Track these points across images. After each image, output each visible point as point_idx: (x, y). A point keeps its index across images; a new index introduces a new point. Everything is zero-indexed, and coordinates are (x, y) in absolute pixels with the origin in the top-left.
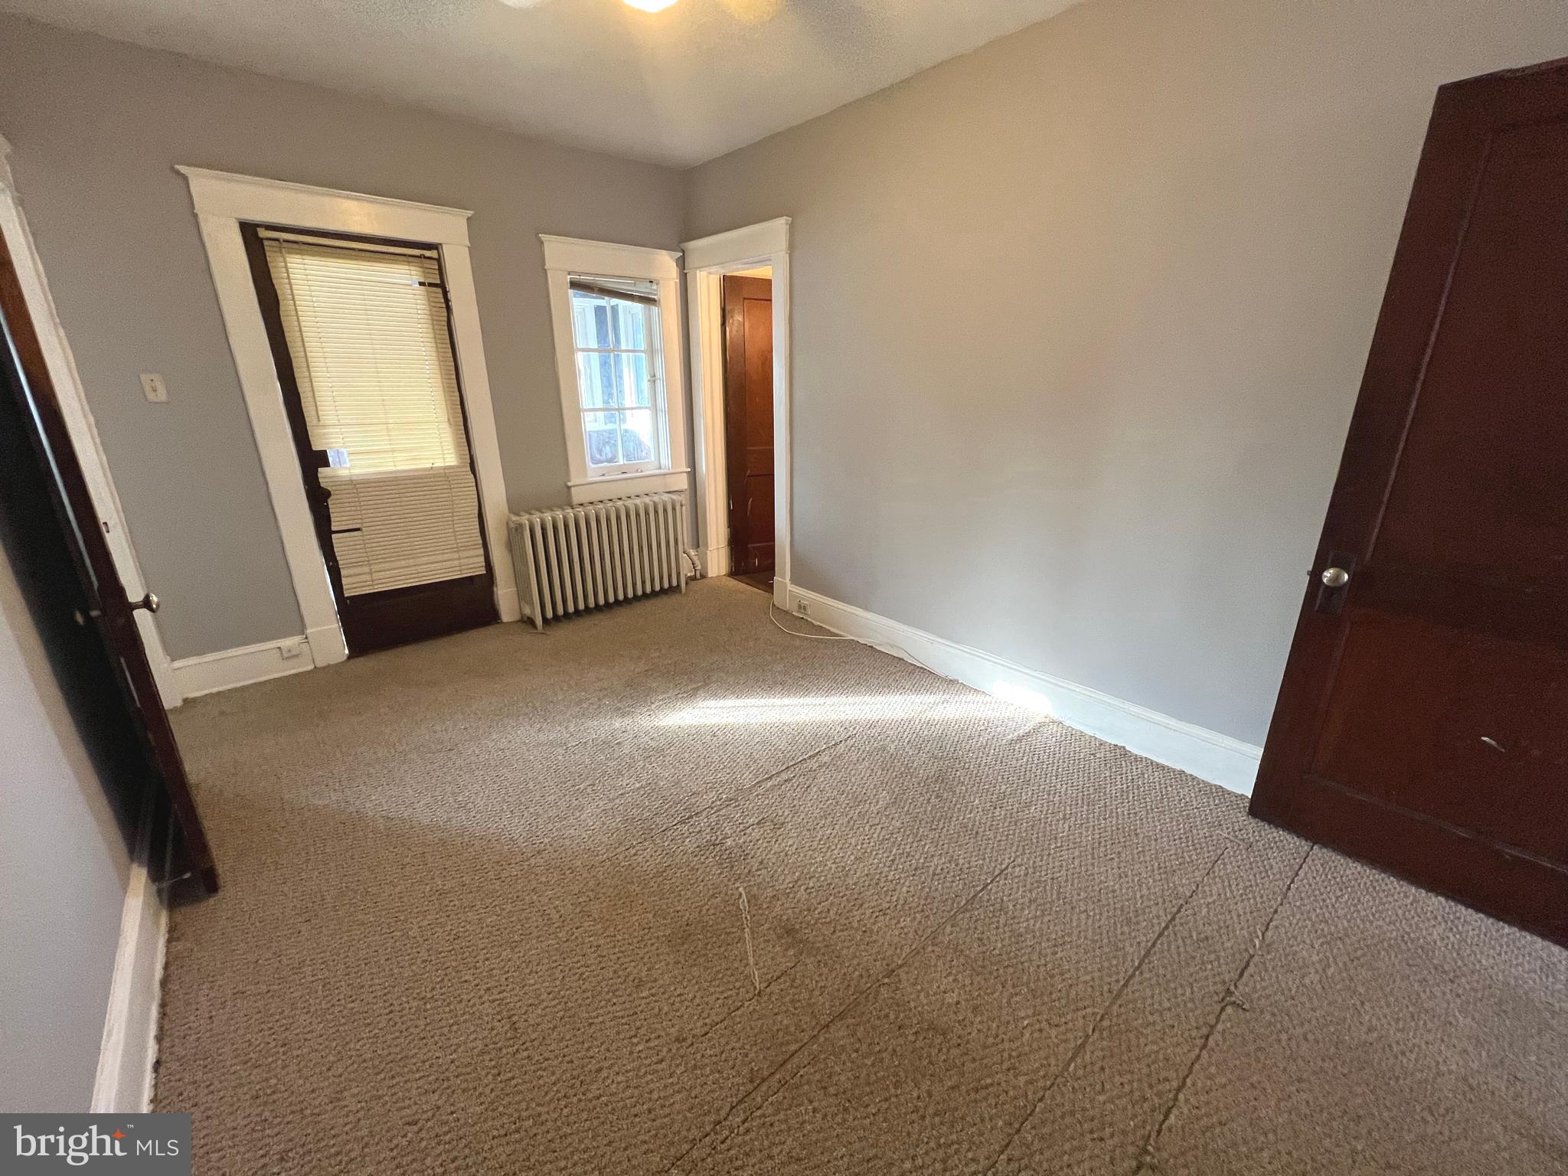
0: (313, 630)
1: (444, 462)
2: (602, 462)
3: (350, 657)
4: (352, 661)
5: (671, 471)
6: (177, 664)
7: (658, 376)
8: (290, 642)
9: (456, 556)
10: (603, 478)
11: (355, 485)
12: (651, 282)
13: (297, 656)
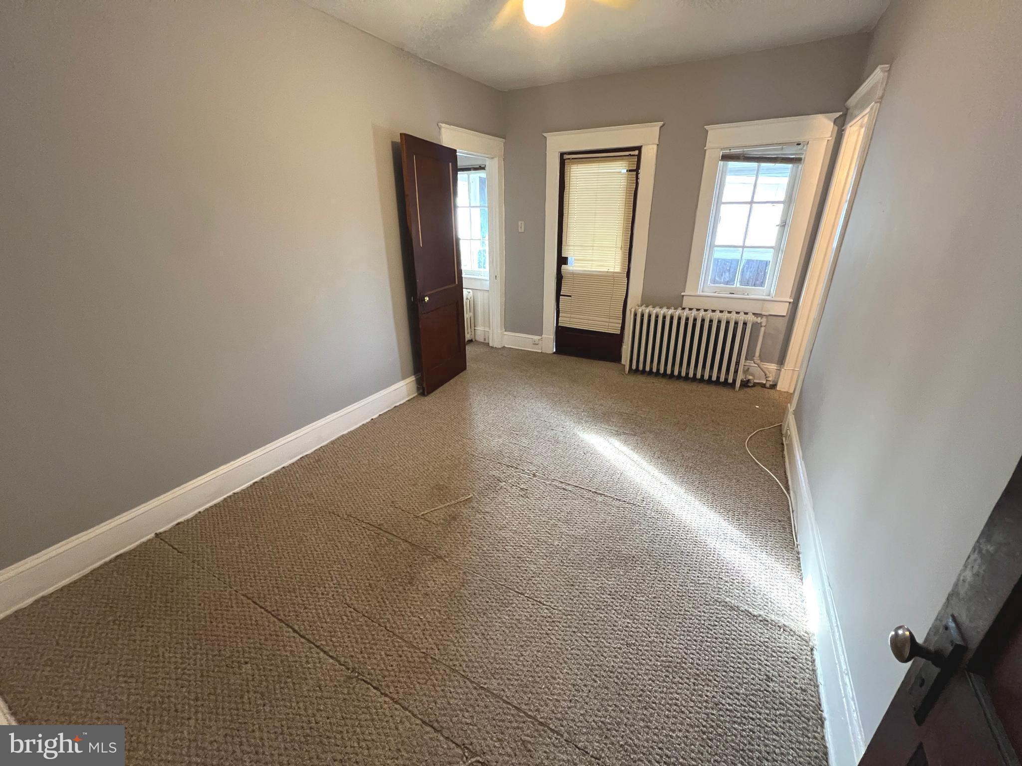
0: (546, 336)
1: (614, 269)
2: (720, 283)
3: (554, 353)
4: (556, 355)
5: (774, 299)
6: (506, 333)
7: (787, 222)
8: (536, 338)
9: (608, 320)
10: (716, 294)
11: (574, 275)
12: (799, 144)
13: (537, 344)
